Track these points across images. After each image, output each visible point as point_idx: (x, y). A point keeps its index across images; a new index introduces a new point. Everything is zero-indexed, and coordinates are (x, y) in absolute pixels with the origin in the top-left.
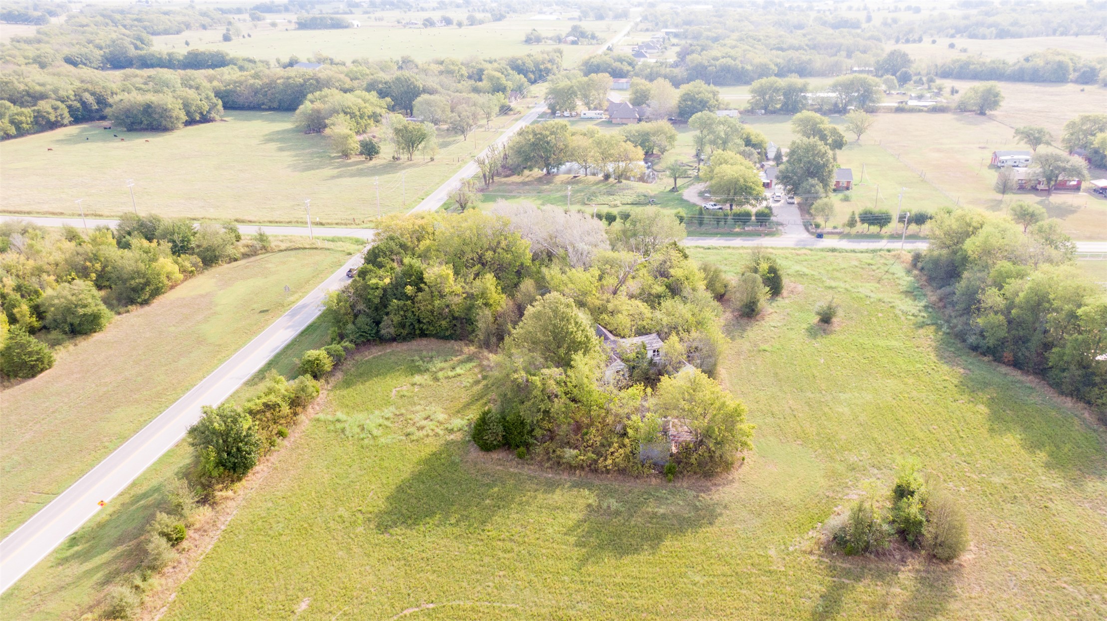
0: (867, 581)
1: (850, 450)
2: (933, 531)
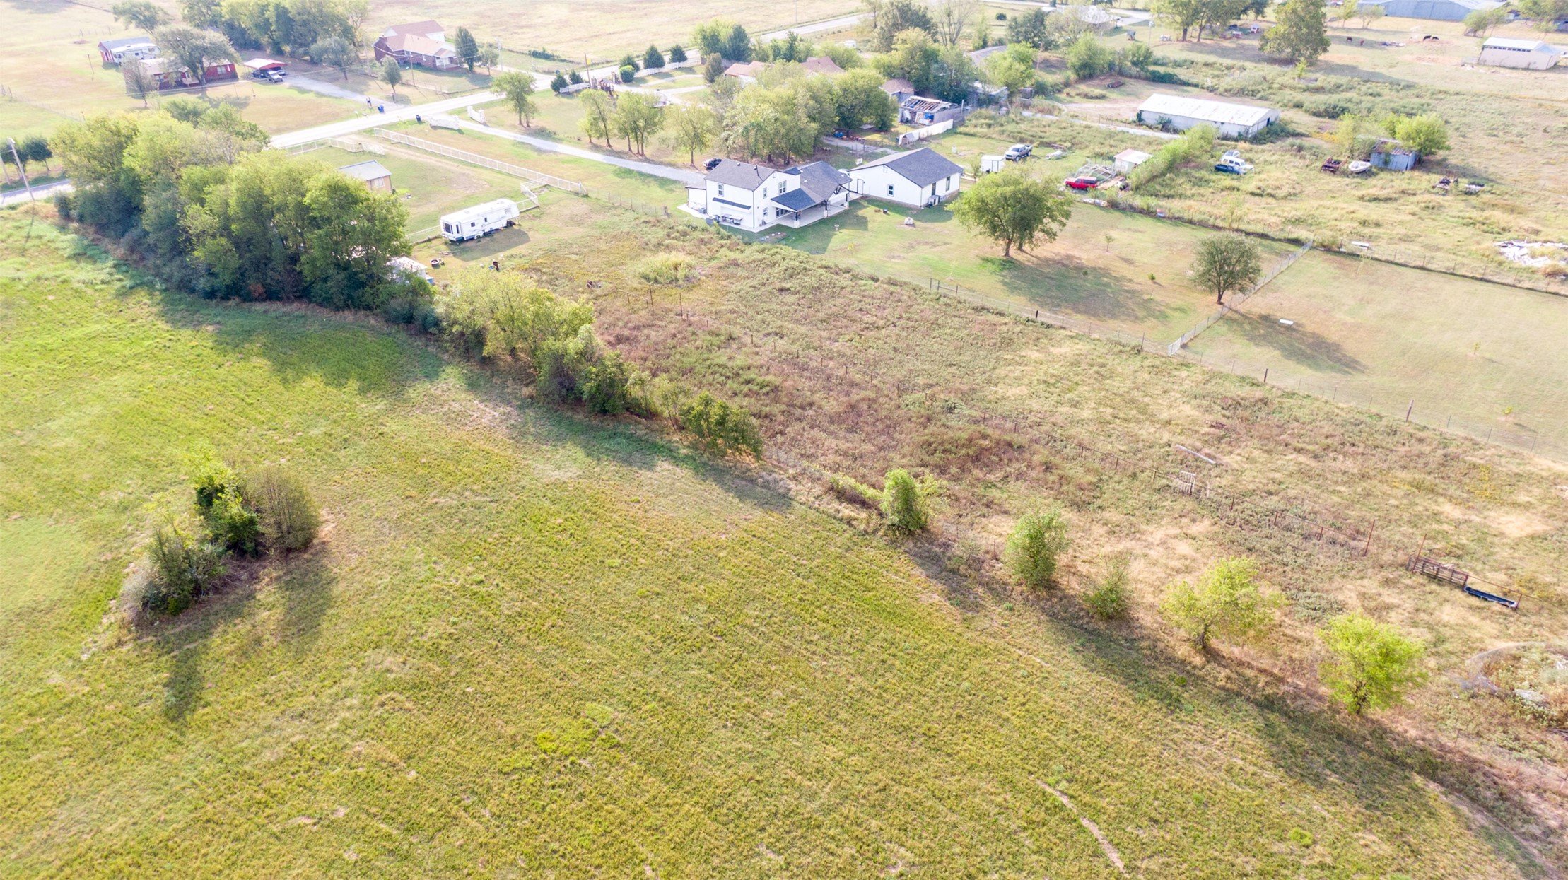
0: (220, 629)
1: (107, 488)
2: (272, 520)
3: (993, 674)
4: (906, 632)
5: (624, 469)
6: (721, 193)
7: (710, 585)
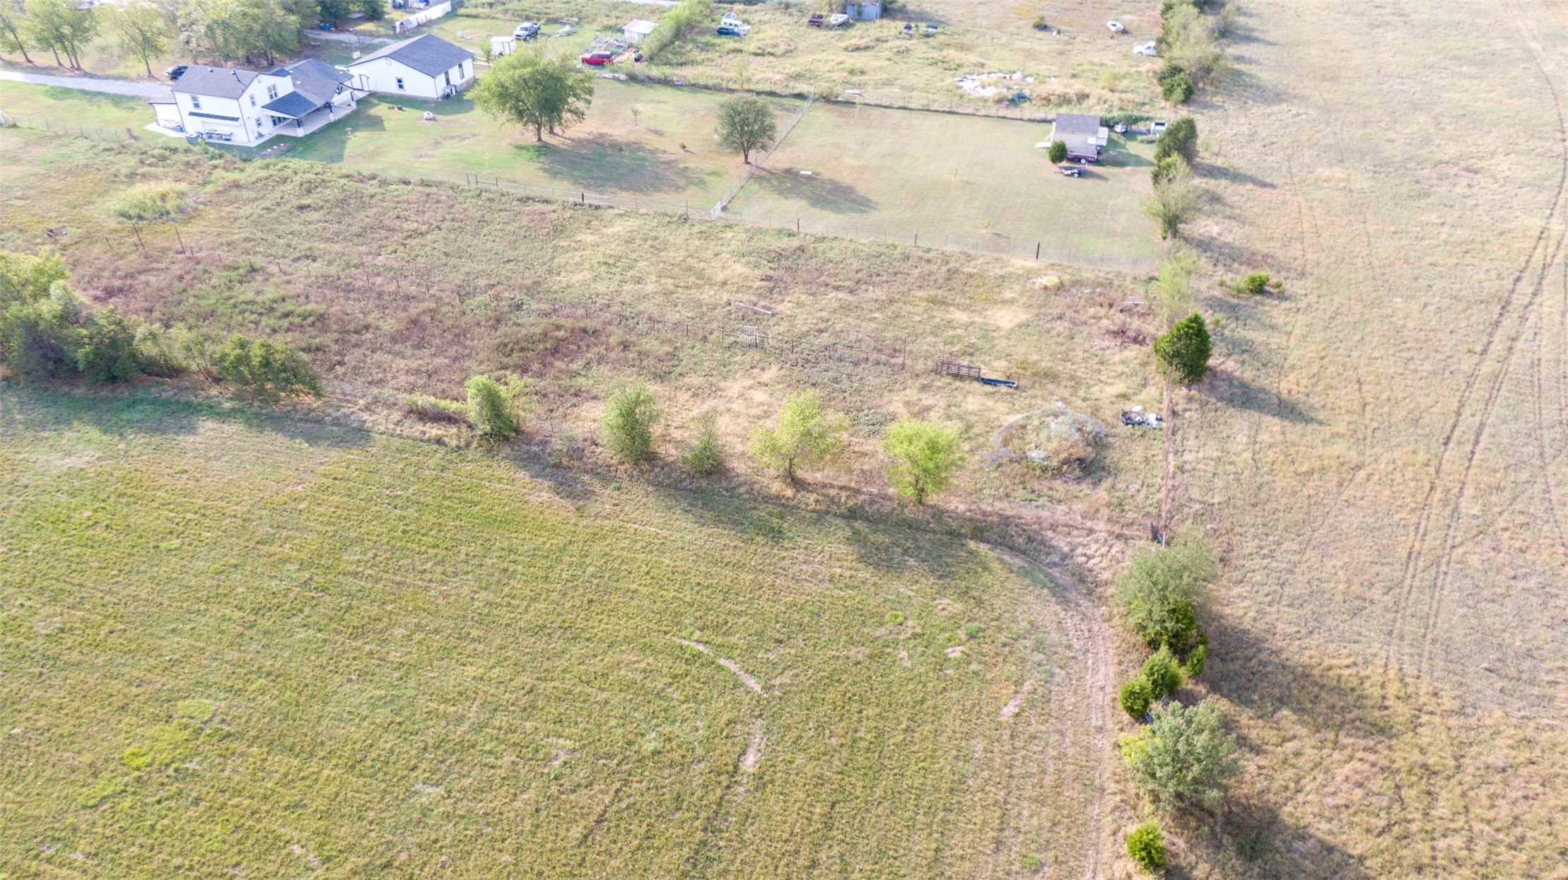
3: (615, 553)
4: (522, 536)
5: (157, 439)
6: (197, 106)
7: (297, 541)
